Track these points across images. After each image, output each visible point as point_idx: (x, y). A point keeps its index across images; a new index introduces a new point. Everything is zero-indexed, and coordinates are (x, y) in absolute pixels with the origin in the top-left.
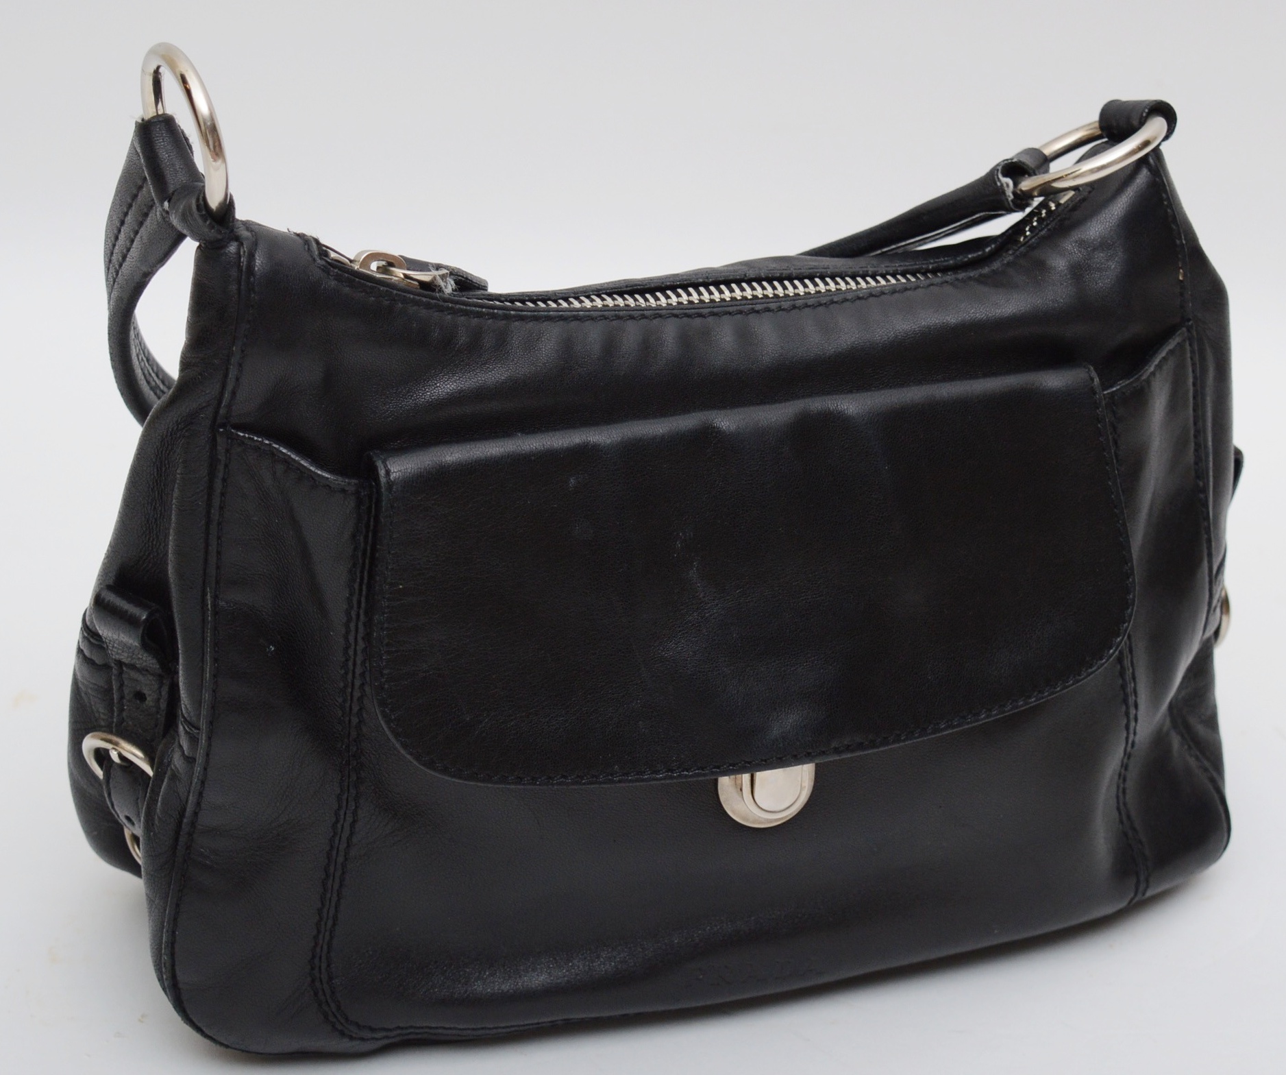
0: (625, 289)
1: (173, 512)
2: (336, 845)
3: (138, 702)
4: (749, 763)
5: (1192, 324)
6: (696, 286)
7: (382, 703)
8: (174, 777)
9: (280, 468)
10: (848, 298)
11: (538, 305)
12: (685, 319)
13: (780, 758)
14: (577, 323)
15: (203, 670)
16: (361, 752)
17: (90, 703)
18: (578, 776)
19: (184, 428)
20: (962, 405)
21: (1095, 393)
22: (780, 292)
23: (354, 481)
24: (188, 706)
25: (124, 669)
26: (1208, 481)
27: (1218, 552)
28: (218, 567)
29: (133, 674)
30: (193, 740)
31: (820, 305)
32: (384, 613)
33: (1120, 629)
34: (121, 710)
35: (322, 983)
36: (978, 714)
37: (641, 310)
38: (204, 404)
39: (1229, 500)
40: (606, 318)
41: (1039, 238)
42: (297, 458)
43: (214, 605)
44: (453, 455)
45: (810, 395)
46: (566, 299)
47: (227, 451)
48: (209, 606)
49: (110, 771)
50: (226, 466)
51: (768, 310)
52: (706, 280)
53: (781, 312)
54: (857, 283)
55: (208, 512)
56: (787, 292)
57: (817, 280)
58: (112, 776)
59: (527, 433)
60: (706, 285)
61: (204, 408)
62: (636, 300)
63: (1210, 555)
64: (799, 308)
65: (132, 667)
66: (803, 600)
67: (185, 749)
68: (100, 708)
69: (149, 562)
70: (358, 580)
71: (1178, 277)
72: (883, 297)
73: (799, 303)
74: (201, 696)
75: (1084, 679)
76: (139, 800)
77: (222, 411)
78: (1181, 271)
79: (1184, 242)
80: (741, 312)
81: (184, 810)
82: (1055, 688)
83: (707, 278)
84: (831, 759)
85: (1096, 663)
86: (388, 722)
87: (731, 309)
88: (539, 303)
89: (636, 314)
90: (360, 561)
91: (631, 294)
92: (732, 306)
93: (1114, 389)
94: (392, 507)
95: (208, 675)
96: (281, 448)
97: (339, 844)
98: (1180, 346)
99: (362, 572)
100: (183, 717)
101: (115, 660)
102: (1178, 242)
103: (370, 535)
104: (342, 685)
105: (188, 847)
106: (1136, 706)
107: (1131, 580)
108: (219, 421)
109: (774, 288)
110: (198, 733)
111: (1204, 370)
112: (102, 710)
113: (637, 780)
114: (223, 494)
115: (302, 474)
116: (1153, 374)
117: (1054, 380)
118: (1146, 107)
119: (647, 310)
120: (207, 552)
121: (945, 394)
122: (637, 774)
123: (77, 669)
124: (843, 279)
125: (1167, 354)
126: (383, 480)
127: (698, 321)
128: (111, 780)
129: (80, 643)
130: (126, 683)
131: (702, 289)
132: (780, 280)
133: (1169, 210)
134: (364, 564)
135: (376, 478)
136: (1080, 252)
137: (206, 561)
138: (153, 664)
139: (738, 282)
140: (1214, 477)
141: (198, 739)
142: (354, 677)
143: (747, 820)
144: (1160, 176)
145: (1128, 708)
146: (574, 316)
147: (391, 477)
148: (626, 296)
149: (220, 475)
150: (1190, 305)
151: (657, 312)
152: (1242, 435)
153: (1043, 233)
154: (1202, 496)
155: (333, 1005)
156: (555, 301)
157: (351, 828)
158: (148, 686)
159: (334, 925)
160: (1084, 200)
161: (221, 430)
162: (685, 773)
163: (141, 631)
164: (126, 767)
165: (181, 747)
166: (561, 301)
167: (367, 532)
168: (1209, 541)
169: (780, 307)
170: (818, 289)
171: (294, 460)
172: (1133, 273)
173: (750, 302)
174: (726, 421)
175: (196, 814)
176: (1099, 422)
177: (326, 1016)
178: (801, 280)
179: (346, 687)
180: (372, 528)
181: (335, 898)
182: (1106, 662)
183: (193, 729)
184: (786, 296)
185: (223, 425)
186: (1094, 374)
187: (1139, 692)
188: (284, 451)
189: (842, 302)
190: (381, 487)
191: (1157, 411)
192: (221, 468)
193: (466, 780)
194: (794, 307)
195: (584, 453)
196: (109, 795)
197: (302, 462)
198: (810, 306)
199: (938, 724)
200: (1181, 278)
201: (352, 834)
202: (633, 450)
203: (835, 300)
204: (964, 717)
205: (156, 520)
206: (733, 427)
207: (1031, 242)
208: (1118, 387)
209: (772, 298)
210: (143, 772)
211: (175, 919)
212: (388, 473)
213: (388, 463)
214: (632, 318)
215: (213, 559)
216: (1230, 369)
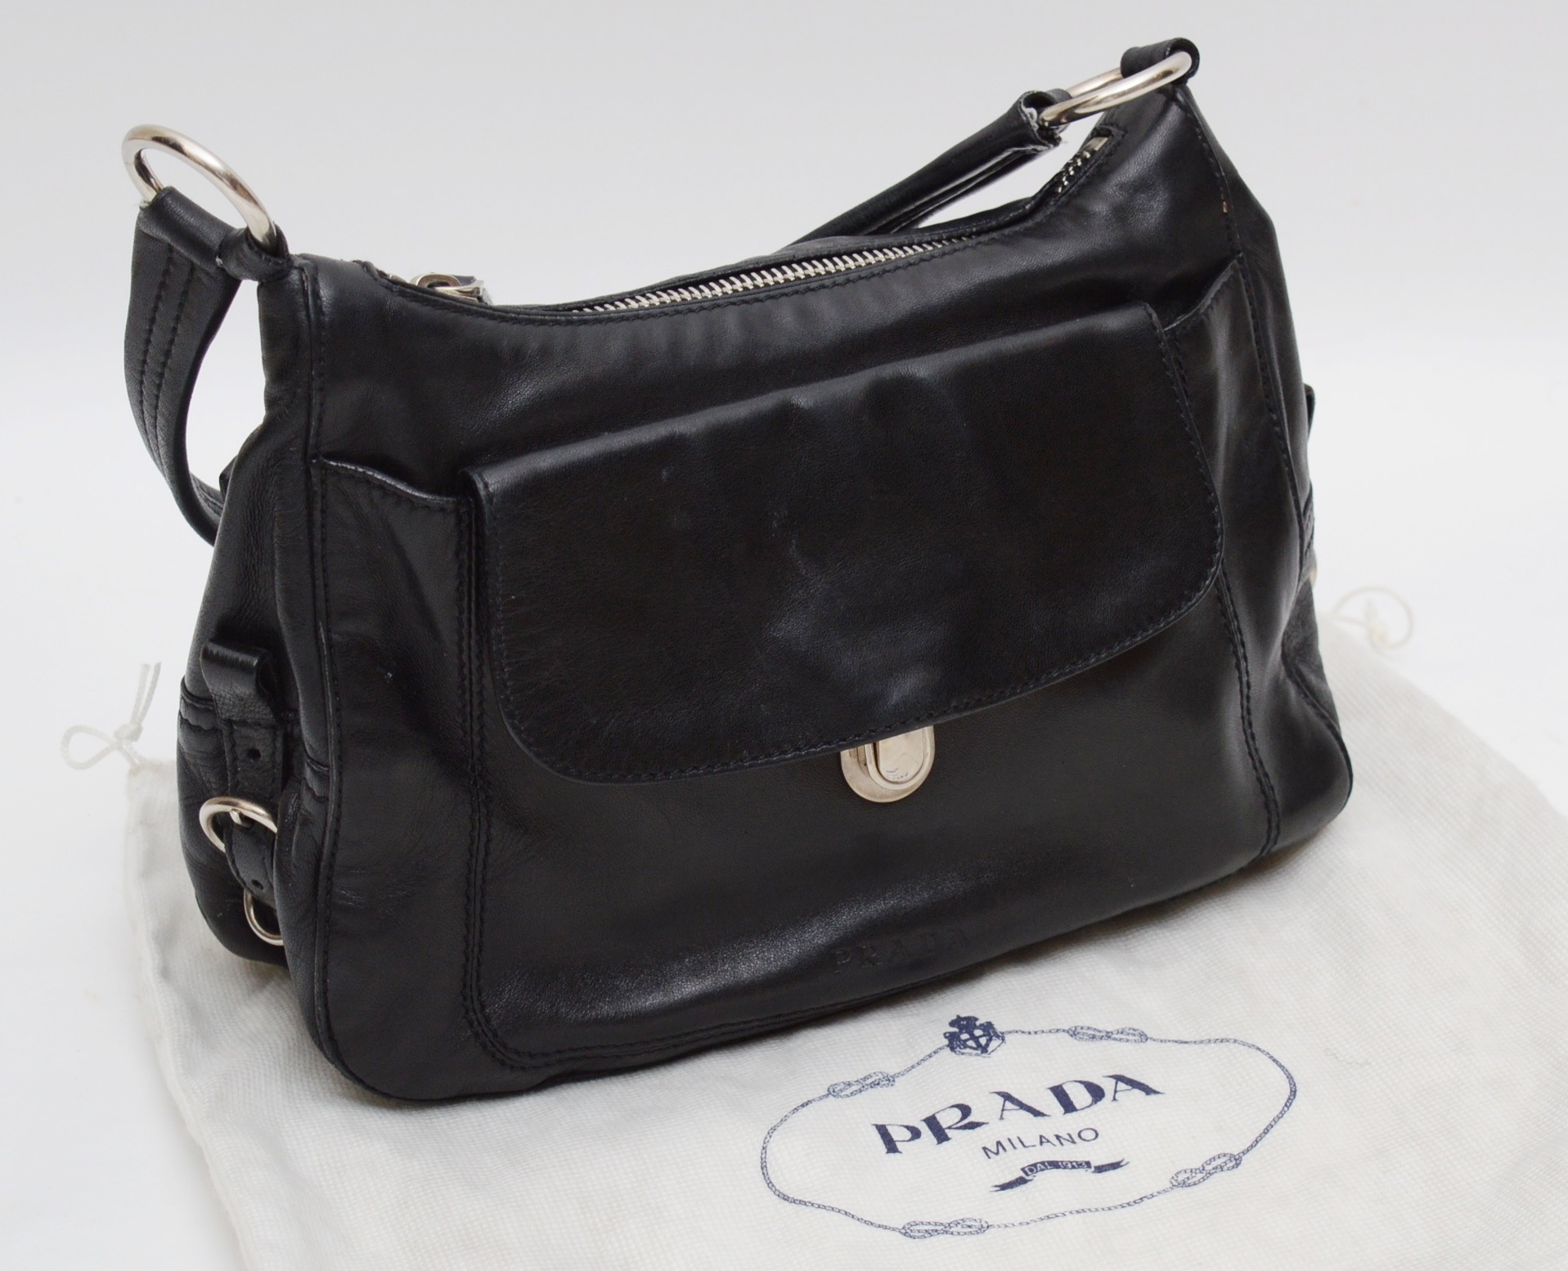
0: (678, 284)
1: (276, 551)
2: (474, 867)
3: (252, 760)
4: (874, 731)
5: (1243, 257)
6: (748, 272)
7: (511, 715)
8: (306, 822)
9: (376, 494)
10: (899, 265)
11: (595, 310)
12: (744, 305)
13: (903, 723)
14: (639, 321)
15: (325, 705)
16: (487, 771)
17: (200, 775)
18: (709, 766)
19: (275, 464)
20: (1030, 356)
21: (1155, 328)
22: (831, 268)
23: (451, 499)
24: (314, 746)
25: (235, 727)
26: (1281, 413)
27: (1303, 488)
28: (327, 600)
29: (245, 731)
30: (323, 778)
31: (873, 275)
32: (500, 625)
33: (1212, 560)
34: (236, 772)
35: (475, 1014)
36: (1087, 659)
37: (698, 302)
38: (292, 436)
39: (1307, 435)
40: (666, 314)
41: (1079, 186)
42: (393, 483)
43: (329, 639)
44: (546, 460)
45: (879, 363)
46: (622, 301)
47: (323, 482)
48: (324, 640)
49: (231, 837)
50: (323, 497)
51: (823, 287)
52: (757, 266)
53: (836, 287)
54: (905, 252)
55: (311, 546)
56: (837, 267)
57: (865, 253)
58: (234, 841)
59: (614, 432)
60: (757, 271)
61: (292, 440)
62: (691, 292)
63: (1295, 493)
64: (853, 281)
65: (243, 723)
66: (903, 565)
67: (315, 790)
68: (211, 778)
69: (251, 610)
70: (466, 598)
71: (1223, 209)
72: (934, 260)
73: (852, 276)
74: (326, 731)
75: (1185, 612)
76: (266, 860)
77: (312, 441)
78: (1225, 203)
79: (1223, 174)
80: (797, 292)
81: (320, 853)
82: (1159, 624)
83: (757, 263)
84: (951, 718)
85: (1195, 596)
86: (519, 733)
87: (786, 291)
88: (597, 308)
89: (694, 307)
90: (467, 579)
91: (685, 287)
92: (787, 287)
93: (1175, 325)
94: (495, 519)
95: (331, 709)
96: (376, 475)
97: (476, 867)
98: (1234, 280)
99: (469, 591)
100: (309, 757)
101: (225, 720)
102: (1218, 175)
103: (473, 551)
104: (460, 705)
105: (329, 892)
106: (1243, 645)
107: (1216, 510)
108: (311, 451)
109: (825, 265)
110: (328, 771)
111: (1262, 303)
112: (213, 780)
113: (767, 763)
114: (323, 526)
115: (400, 497)
116: (1210, 307)
117: (1113, 322)
118: (1167, 46)
119: (704, 302)
120: (314, 586)
121: (1010, 346)
122: (766, 757)
123: (182, 741)
124: (890, 249)
125: (1222, 287)
126: (482, 493)
127: (757, 305)
128: (233, 847)
129: (183, 714)
130: (238, 742)
131: (754, 274)
132: (830, 258)
133: (1204, 145)
134: (470, 582)
135: (474, 491)
136: (1122, 195)
137: (314, 596)
138: (265, 714)
139: (789, 264)
140: (1287, 412)
141: (329, 777)
142: (471, 696)
143: (875, 796)
144: (1191, 112)
145: (1235, 647)
146: (635, 315)
147: (490, 489)
148: (681, 290)
149: (319, 506)
150: (1238, 237)
151: (715, 302)
152: (1310, 372)
153: (1082, 180)
154: (1277, 429)
155: (490, 1035)
156: (612, 304)
157: (485, 847)
158: (262, 741)
159: (480, 951)
160: (1119, 144)
161: (314, 461)
162: (813, 750)
163: (254, 676)
164: (247, 829)
165: (309, 789)
166: (617, 303)
167: (470, 549)
168: (1291, 473)
169: (835, 282)
170: (867, 261)
171: (390, 485)
172: (1178, 212)
173: (805, 281)
174: (804, 397)
175: (333, 855)
176: (1164, 356)
177: (484, 1047)
178: (850, 255)
179: (464, 706)
180: (474, 544)
181: (478, 924)
182: (1204, 594)
183: (322, 767)
184: (838, 271)
185: (315, 456)
186: (1151, 310)
187: (1243, 631)
188: (379, 477)
189: (895, 270)
190: (481, 500)
191: (1219, 344)
192: (318, 499)
193: (601, 782)
194: (848, 281)
195: (671, 446)
196: (233, 862)
197: (398, 486)
198: (863, 278)
199: (1050, 673)
200: (1225, 211)
201: (487, 854)
202: (720, 436)
203: (887, 269)
204: (1074, 664)
205: (254, 566)
206: (811, 404)
207: (1071, 191)
208: (1178, 323)
209: (825, 275)
210: (266, 829)
211: (325, 967)
212: (486, 486)
213: (484, 476)
214: (691, 311)
215: (321, 592)
216: (1288, 300)
